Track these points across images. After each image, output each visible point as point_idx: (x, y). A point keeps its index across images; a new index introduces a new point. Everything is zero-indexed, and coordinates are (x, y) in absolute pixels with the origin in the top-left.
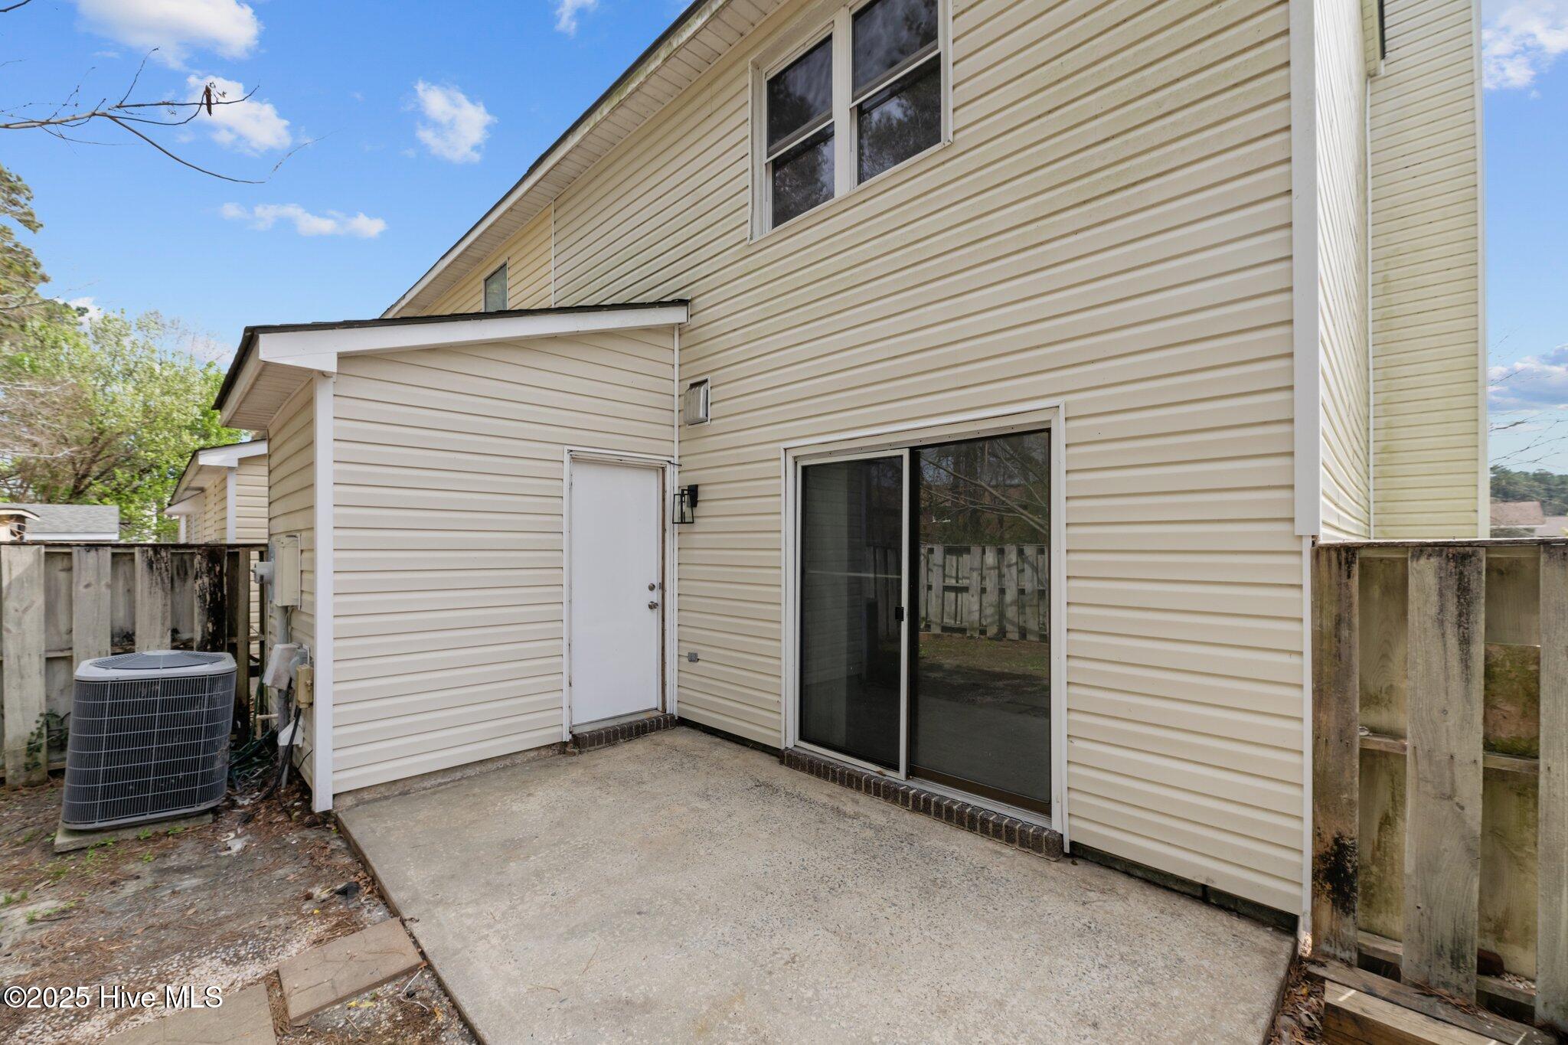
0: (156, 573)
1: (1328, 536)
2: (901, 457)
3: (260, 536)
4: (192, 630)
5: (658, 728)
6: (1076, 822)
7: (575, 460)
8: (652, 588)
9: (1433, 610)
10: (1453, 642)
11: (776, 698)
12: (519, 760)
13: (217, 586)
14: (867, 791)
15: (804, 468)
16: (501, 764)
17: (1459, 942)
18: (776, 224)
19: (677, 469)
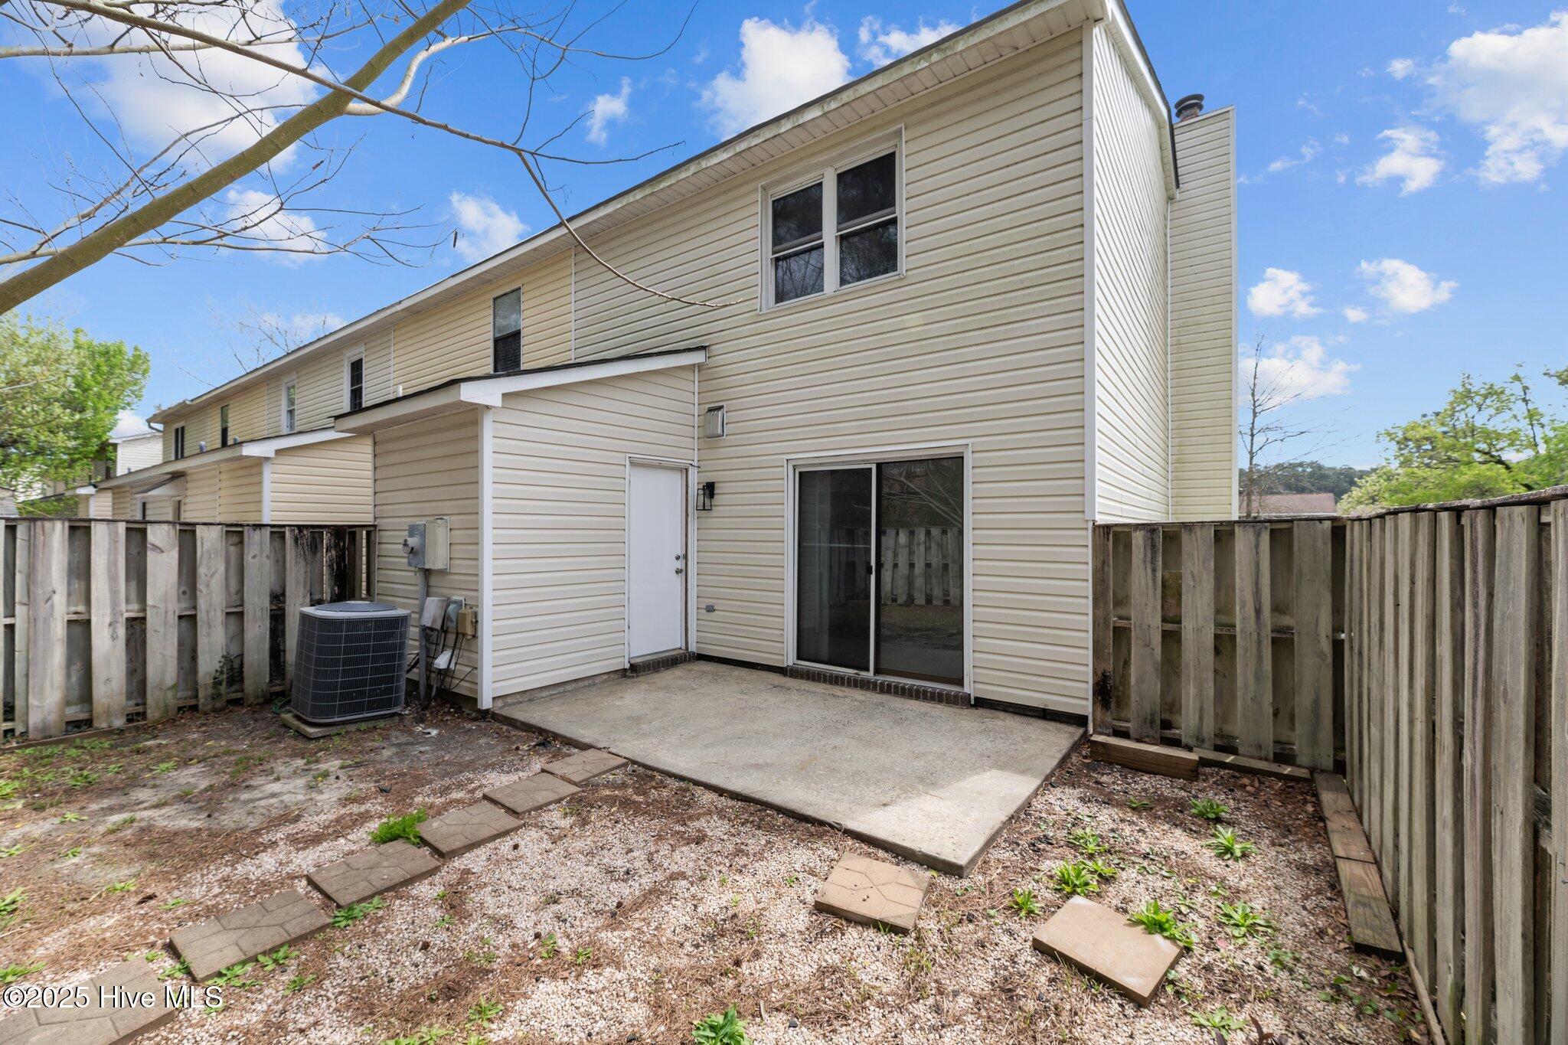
0: (300, 547)
1: (1101, 519)
2: (870, 470)
3: (368, 519)
4: (322, 593)
5: (685, 661)
6: (978, 686)
7: (632, 464)
8: (678, 558)
9: (1142, 556)
10: (1149, 570)
11: (780, 632)
12: (598, 680)
13: (341, 558)
14: (849, 685)
15: (801, 474)
16: (586, 683)
17: (1153, 715)
18: (777, 302)
19: (696, 470)
